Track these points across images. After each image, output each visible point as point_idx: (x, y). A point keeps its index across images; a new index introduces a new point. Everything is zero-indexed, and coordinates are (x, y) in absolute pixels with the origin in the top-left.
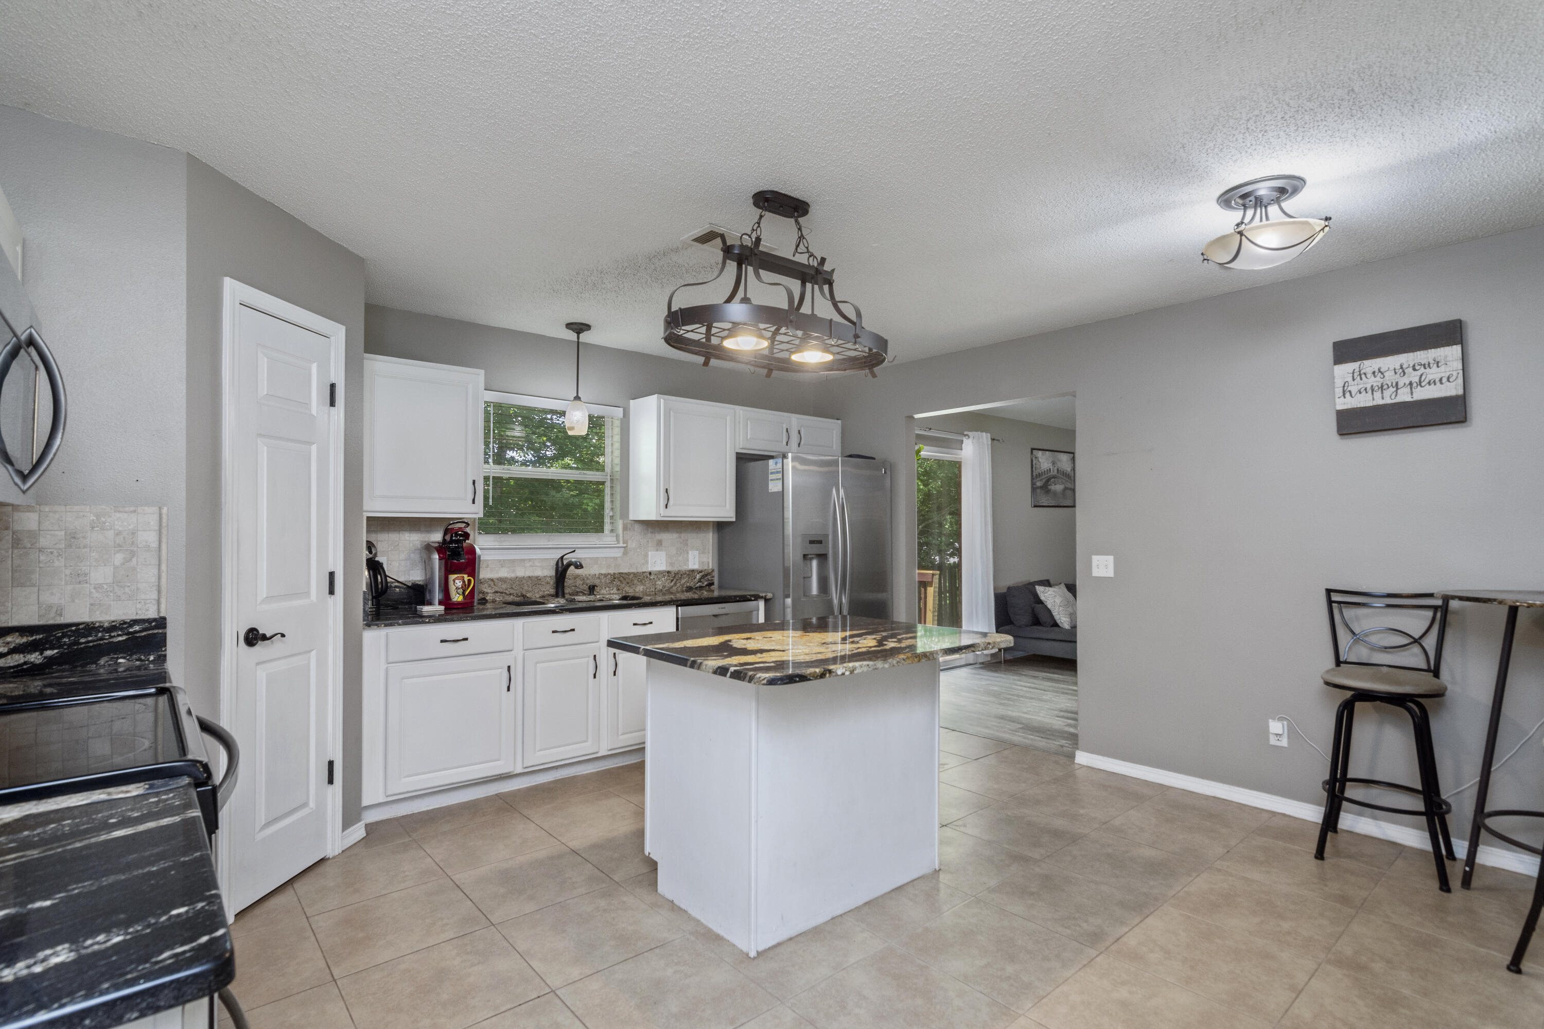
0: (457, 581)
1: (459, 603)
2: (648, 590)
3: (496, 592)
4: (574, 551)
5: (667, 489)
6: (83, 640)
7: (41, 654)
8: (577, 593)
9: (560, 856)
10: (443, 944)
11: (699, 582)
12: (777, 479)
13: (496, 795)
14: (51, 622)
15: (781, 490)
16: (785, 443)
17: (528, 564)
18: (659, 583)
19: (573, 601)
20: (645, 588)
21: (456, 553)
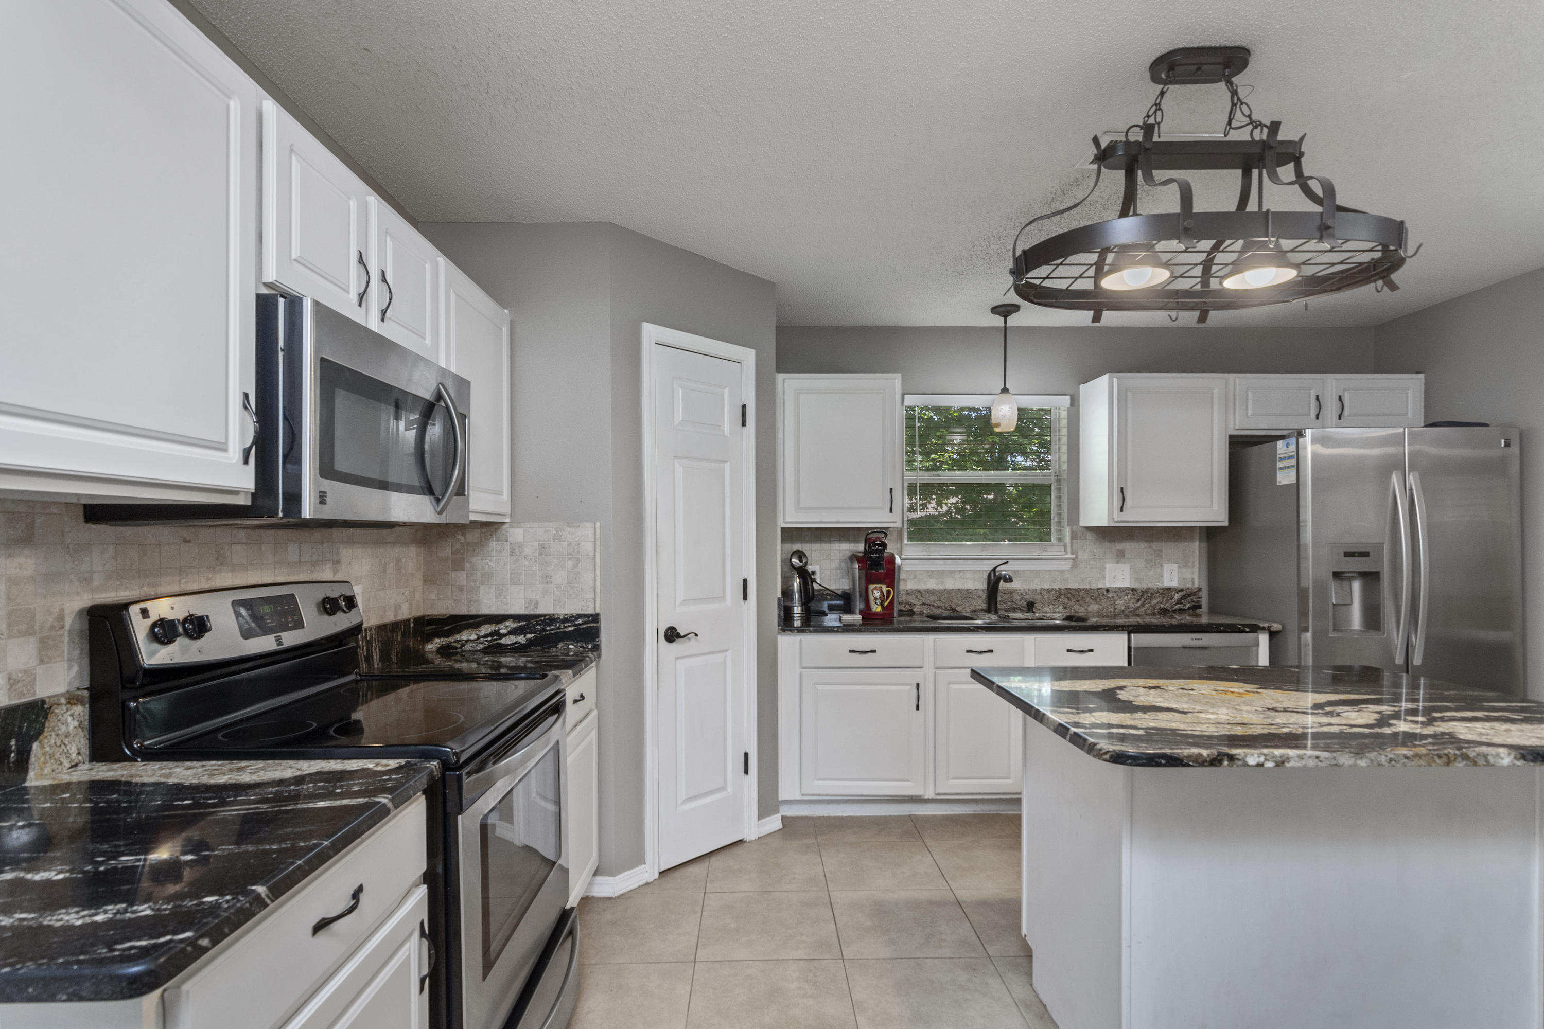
0: (875, 591)
1: (876, 614)
2: (1105, 610)
3: (924, 604)
4: (1007, 563)
5: (1122, 489)
6: (548, 628)
7: (525, 637)
8: (1014, 610)
9: (941, 904)
10: (790, 961)
11: (1178, 603)
12: (1289, 467)
13: (910, 816)
14: (532, 613)
15: (1295, 482)
16: (1313, 416)
17: (958, 576)
18: (1120, 602)
19: (1006, 618)
20: (1101, 607)
21: (876, 563)
